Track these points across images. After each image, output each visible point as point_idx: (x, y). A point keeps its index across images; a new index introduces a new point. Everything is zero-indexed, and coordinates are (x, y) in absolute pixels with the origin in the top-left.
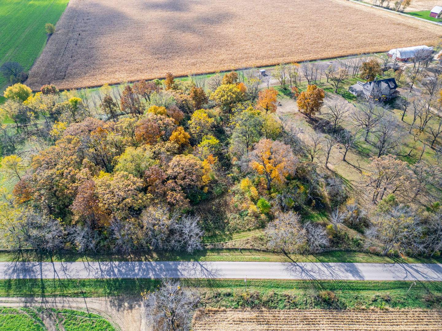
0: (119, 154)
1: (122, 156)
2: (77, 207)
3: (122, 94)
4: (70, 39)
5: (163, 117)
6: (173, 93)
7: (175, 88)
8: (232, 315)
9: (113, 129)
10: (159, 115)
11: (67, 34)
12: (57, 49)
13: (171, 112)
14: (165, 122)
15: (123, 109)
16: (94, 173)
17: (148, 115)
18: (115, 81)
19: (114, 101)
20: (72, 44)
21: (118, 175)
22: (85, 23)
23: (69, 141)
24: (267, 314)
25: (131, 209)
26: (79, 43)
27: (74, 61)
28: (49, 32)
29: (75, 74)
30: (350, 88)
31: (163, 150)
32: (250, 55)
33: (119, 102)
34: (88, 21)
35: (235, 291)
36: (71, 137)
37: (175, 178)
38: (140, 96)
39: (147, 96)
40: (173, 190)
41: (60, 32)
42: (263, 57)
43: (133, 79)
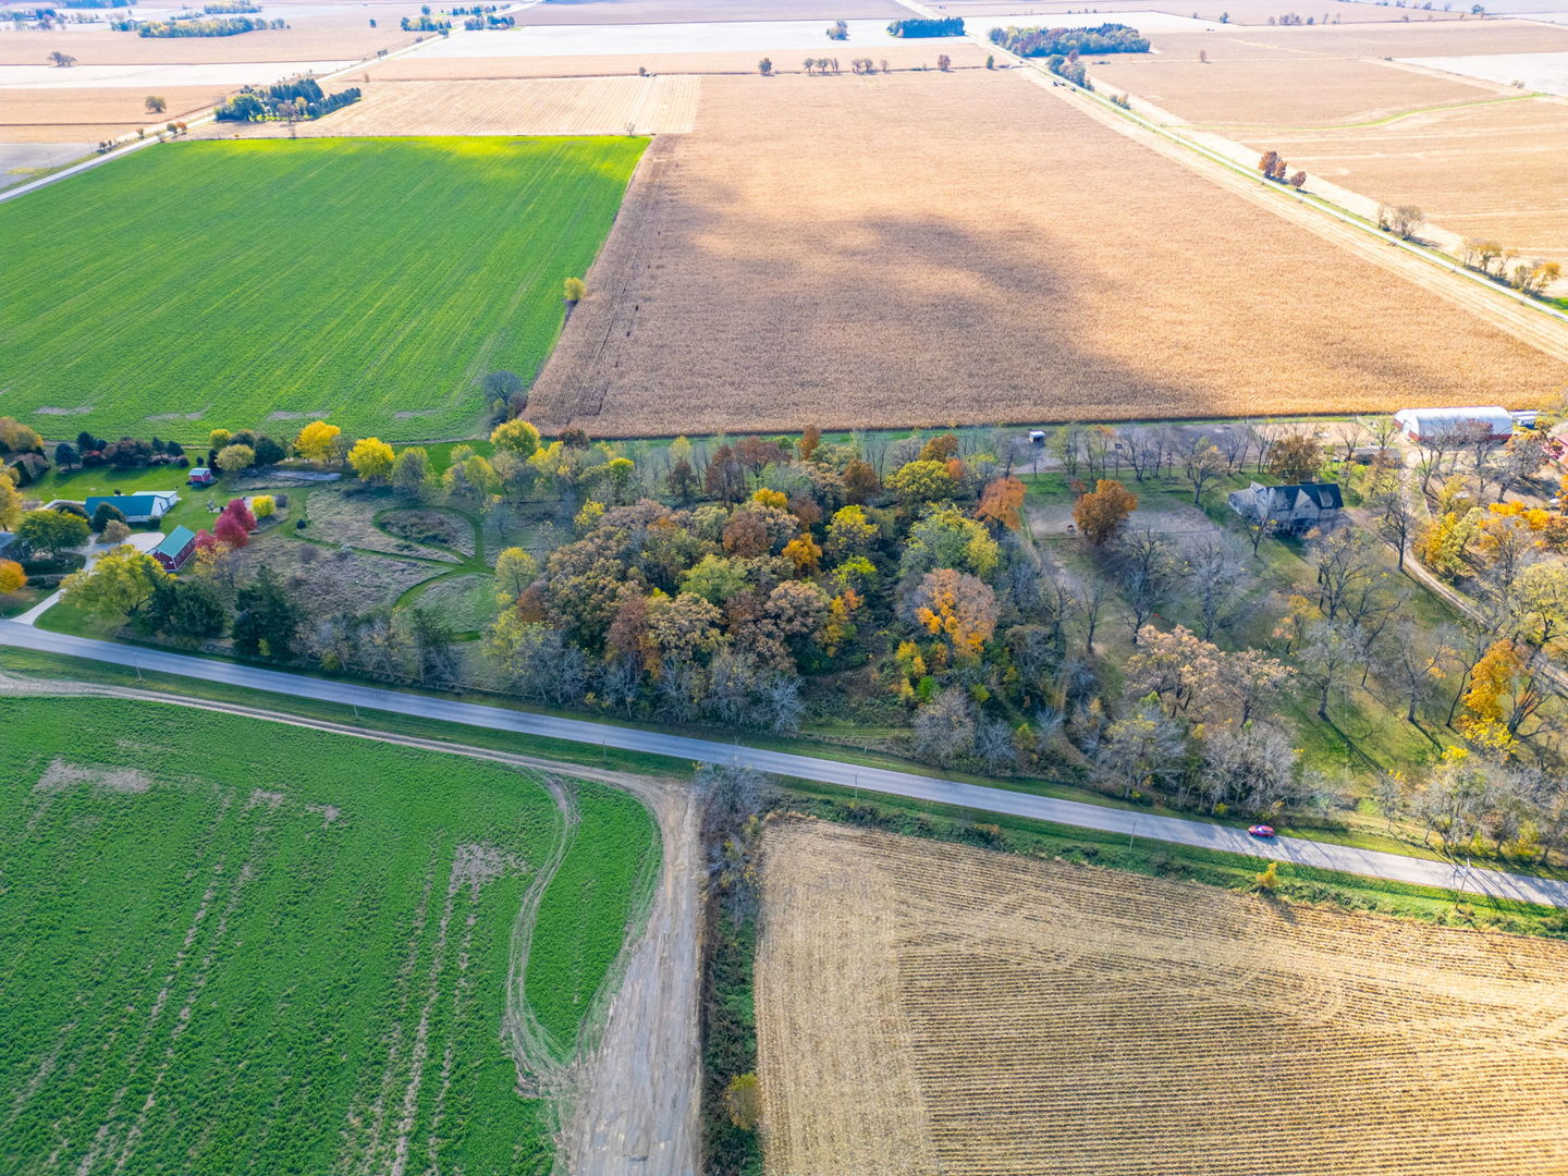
0: (689, 566)
1: (694, 570)
2: (613, 635)
3: (710, 462)
4: (616, 318)
5: (776, 511)
6: (811, 468)
7: (819, 458)
8: (823, 826)
9: (685, 525)
10: (771, 508)
11: (608, 305)
12: (588, 343)
13: (795, 504)
14: (780, 521)
15: (709, 491)
16: (647, 592)
17: (750, 506)
18: (700, 429)
19: (694, 472)
20: (619, 333)
21: (684, 597)
22: (652, 277)
23: (609, 536)
24: (878, 834)
25: (696, 648)
26: (635, 331)
27: (621, 376)
28: (569, 297)
29: (621, 405)
30: (1232, 495)
31: (766, 569)
32: (1025, 391)
33: (703, 476)
34: (659, 272)
35: (839, 799)
36: (613, 529)
37: (778, 616)
38: (745, 468)
39: (757, 468)
40: (770, 635)
41: (593, 297)
42: (1055, 401)
43: (737, 427)
